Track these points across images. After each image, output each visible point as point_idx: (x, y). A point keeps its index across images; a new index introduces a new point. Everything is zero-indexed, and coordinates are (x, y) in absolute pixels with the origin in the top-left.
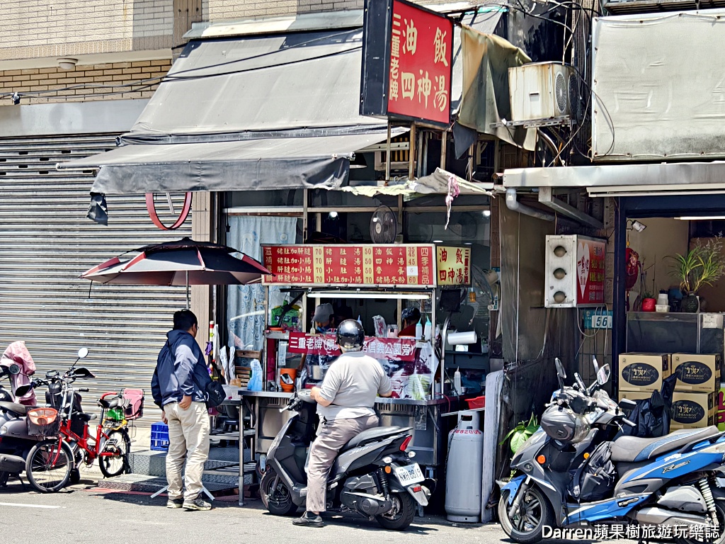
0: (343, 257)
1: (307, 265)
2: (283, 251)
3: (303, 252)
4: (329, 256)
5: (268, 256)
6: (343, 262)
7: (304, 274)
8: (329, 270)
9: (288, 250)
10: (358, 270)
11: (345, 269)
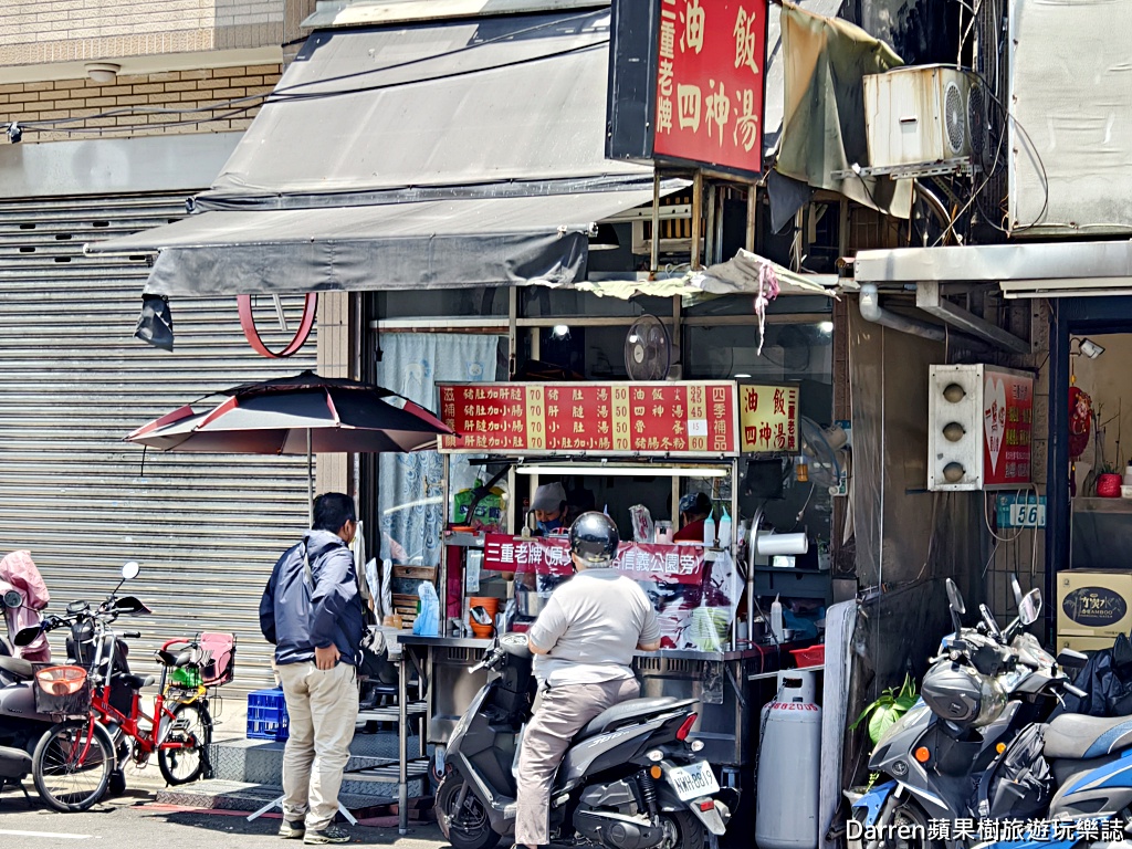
0: (578, 403)
1: (516, 418)
2: (474, 394)
3: (509, 396)
4: (553, 402)
5: (449, 403)
6: (578, 412)
7: (510, 433)
8: (554, 427)
9: (482, 393)
10: (604, 427)
11: (581, 426)
